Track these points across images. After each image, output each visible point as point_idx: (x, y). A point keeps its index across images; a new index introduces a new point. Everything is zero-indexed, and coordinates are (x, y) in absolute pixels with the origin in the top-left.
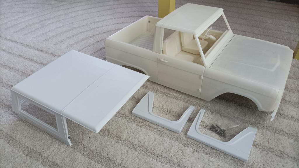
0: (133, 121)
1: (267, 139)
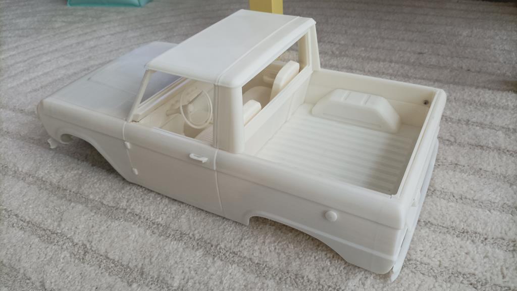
0: (198, 244)
1: (499, 268)
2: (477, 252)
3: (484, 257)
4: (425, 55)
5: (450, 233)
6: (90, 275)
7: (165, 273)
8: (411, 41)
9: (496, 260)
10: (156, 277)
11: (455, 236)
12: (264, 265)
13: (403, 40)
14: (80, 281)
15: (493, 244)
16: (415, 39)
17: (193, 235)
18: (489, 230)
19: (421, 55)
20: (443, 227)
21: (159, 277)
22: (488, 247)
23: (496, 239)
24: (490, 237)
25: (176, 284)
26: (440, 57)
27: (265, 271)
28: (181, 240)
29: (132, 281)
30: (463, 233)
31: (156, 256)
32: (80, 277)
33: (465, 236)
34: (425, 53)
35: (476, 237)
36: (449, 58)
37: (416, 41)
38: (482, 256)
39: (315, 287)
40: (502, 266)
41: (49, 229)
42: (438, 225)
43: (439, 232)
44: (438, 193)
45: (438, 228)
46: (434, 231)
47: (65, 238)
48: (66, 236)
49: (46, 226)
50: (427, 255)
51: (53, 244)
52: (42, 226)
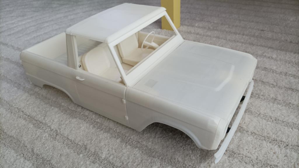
0: (118, 135)
1: (293, 163)
2: (281, 153)
3: (285, 156)
4: (265, 32)
5: (265, 141)
6: (58, 148)
7: (98, 150)
8: (257, 22)
9: (292, 158)
10: (93, 151)
11: (269, 142)
12: (154, 150)
13: (253, 21)
14: (52, 150)
15: (291, 149)
16: (260, 21)
17: (116, 130)
18: (290, 140)
19: (262, 31)
20: (262, 136)
21: (95, 152)
22: (288, 150)
23: (294, 146)
24: (290, 144)
25: (103, 157)
26: (274, 33)
27: (154, 153)
28: (109, 132)
29: (80, 153)
30: (274, 140)
31: (94, 140)
32: (53, 148)
33: (274, 143)
34: (265, 30)
35: (281, 144)
36: (279, 34)
37: (260, 23)
38: (283, 155)
39: (181, 165)
40: (295, 163)
41: (39, 120)
42: (259, 135)
43: (259, 139)
44: (262, 116)
45: (258, 137)
46: (256, 138)
47: (47, 126)
48: (47, 125)
49: (37, 119)
50: (250, 152)
51: (40, 129)
52: (35, 118)
